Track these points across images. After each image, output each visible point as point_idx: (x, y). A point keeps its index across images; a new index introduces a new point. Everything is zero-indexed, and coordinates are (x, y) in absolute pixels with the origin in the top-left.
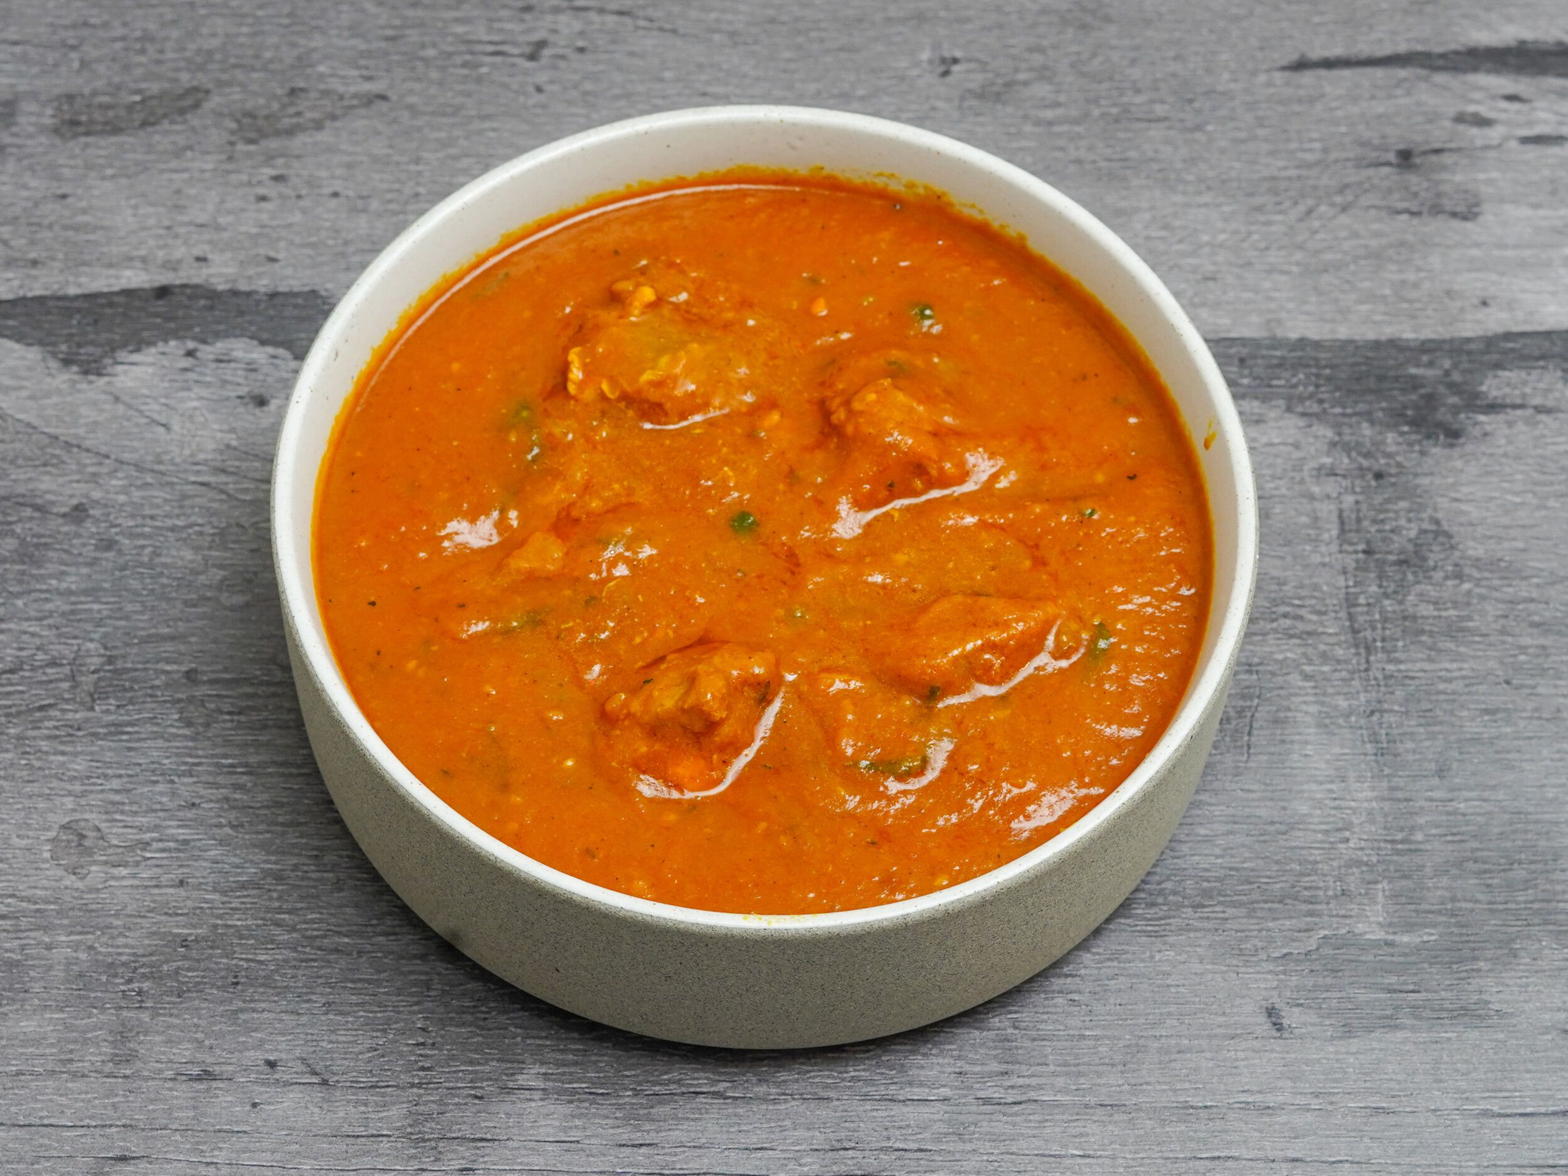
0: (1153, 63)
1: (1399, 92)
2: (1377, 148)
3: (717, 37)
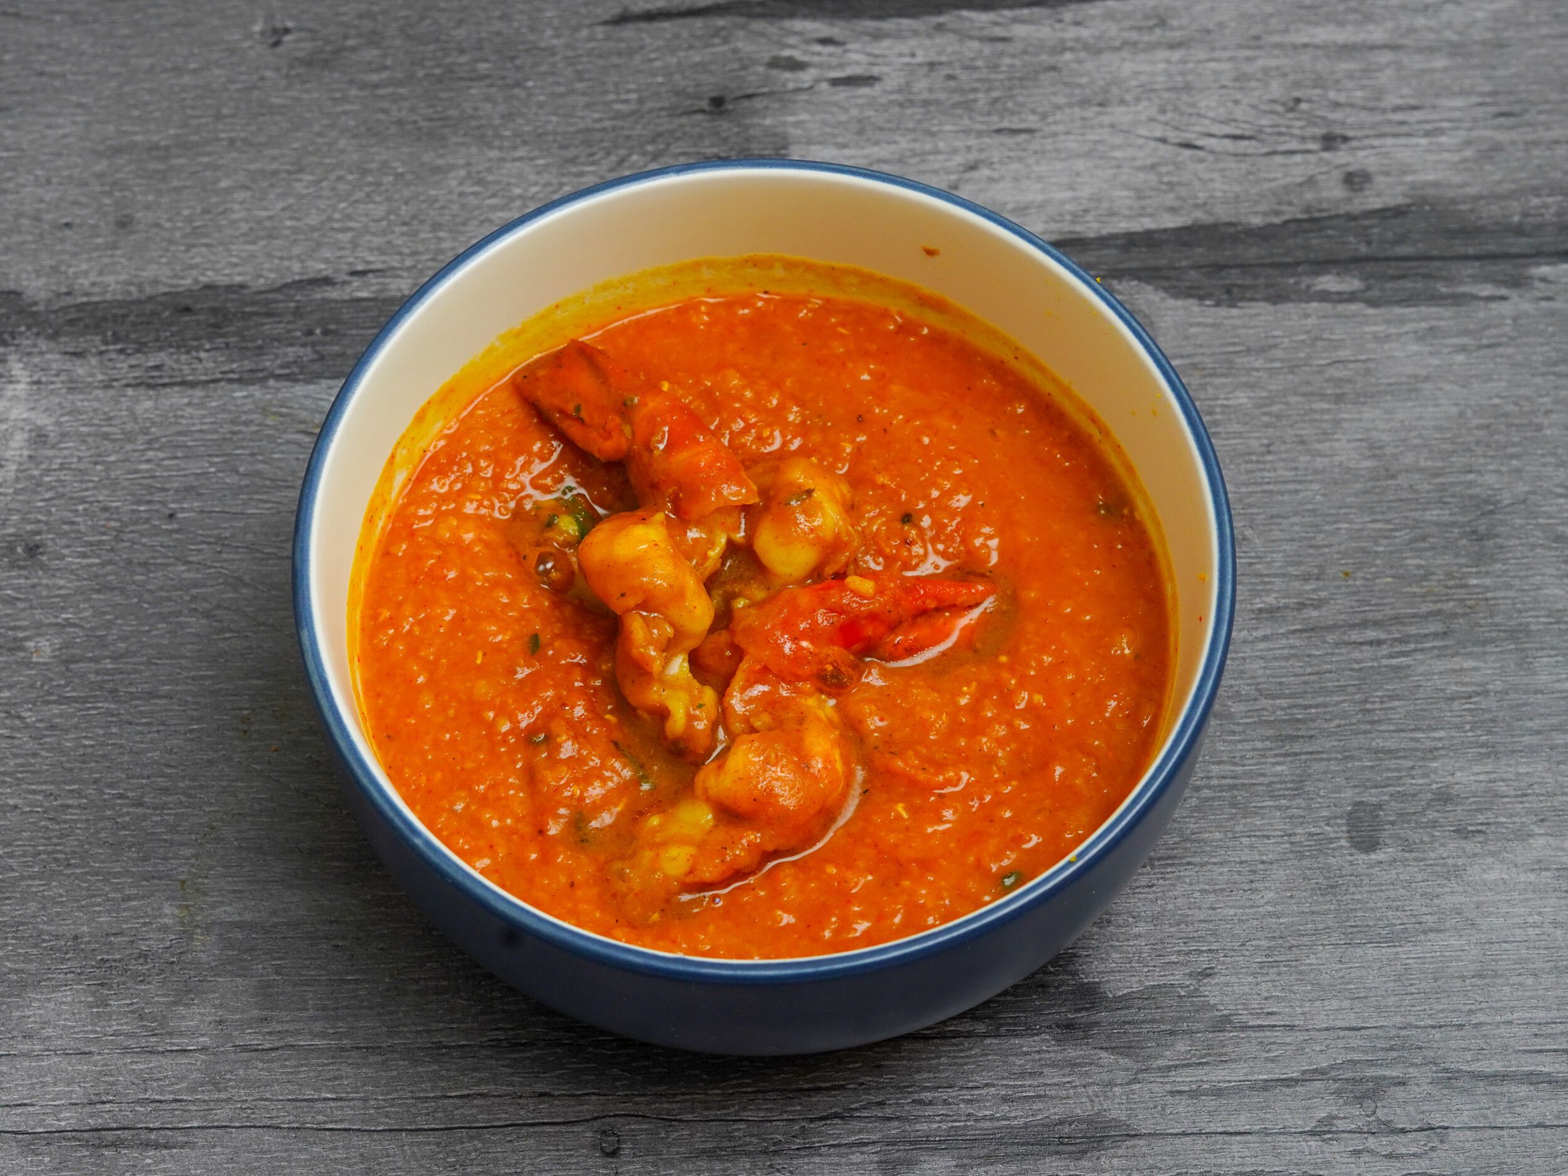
0: (479, 23)
1: (717, 41)
2: (690, 96)
3: (58, 18)
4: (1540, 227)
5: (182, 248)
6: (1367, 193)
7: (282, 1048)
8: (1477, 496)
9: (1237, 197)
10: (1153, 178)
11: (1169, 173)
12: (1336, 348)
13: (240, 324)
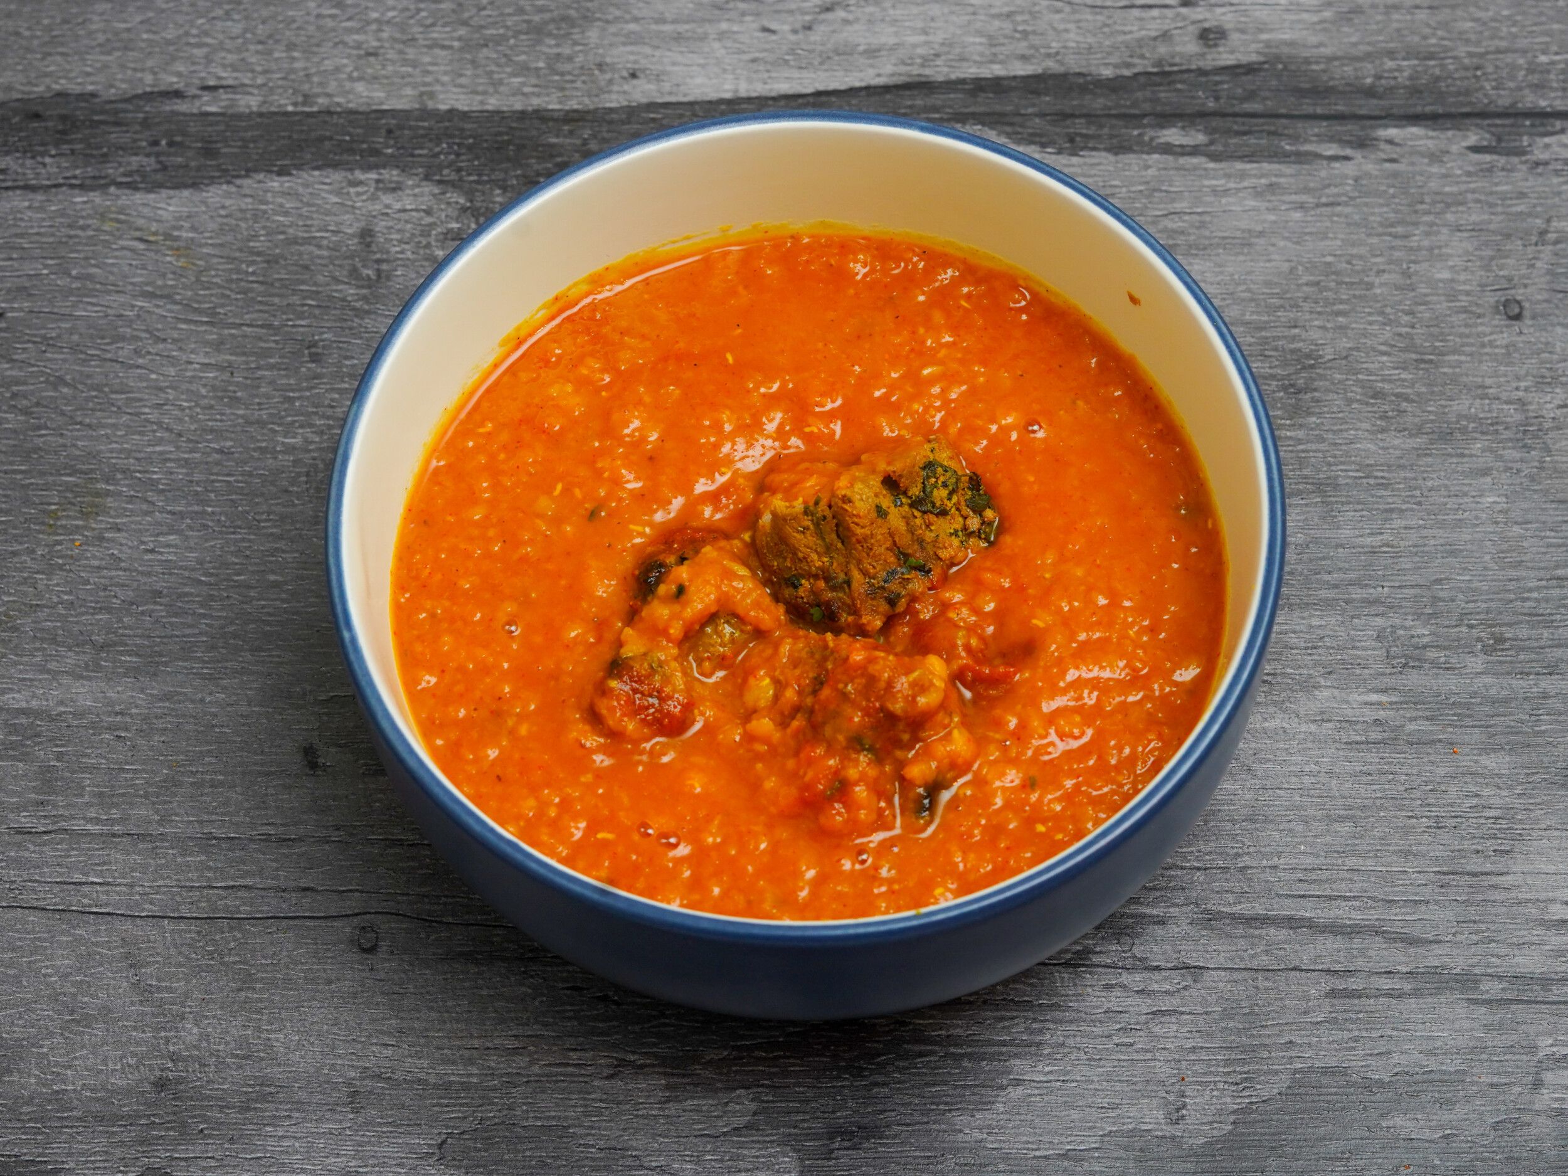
4: (1391, 89)
5: (39, 56)
6: (1221, 49)
7: (55, 831)
8: (1300, 350)
9: (1090, 48)
10: (1007, 26)
11: (1025, 22)
12: (1173, 201)
13: (87, 132)
